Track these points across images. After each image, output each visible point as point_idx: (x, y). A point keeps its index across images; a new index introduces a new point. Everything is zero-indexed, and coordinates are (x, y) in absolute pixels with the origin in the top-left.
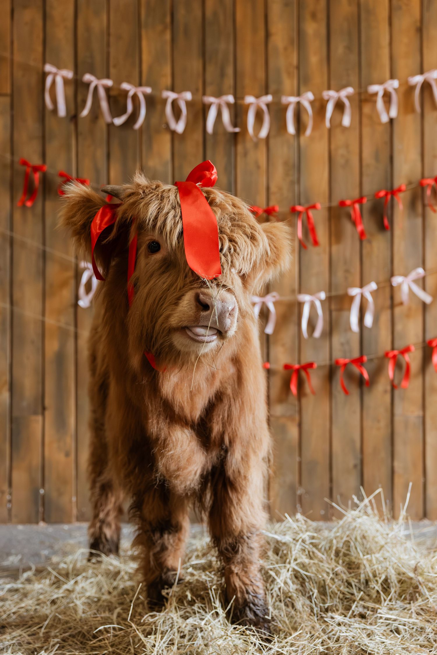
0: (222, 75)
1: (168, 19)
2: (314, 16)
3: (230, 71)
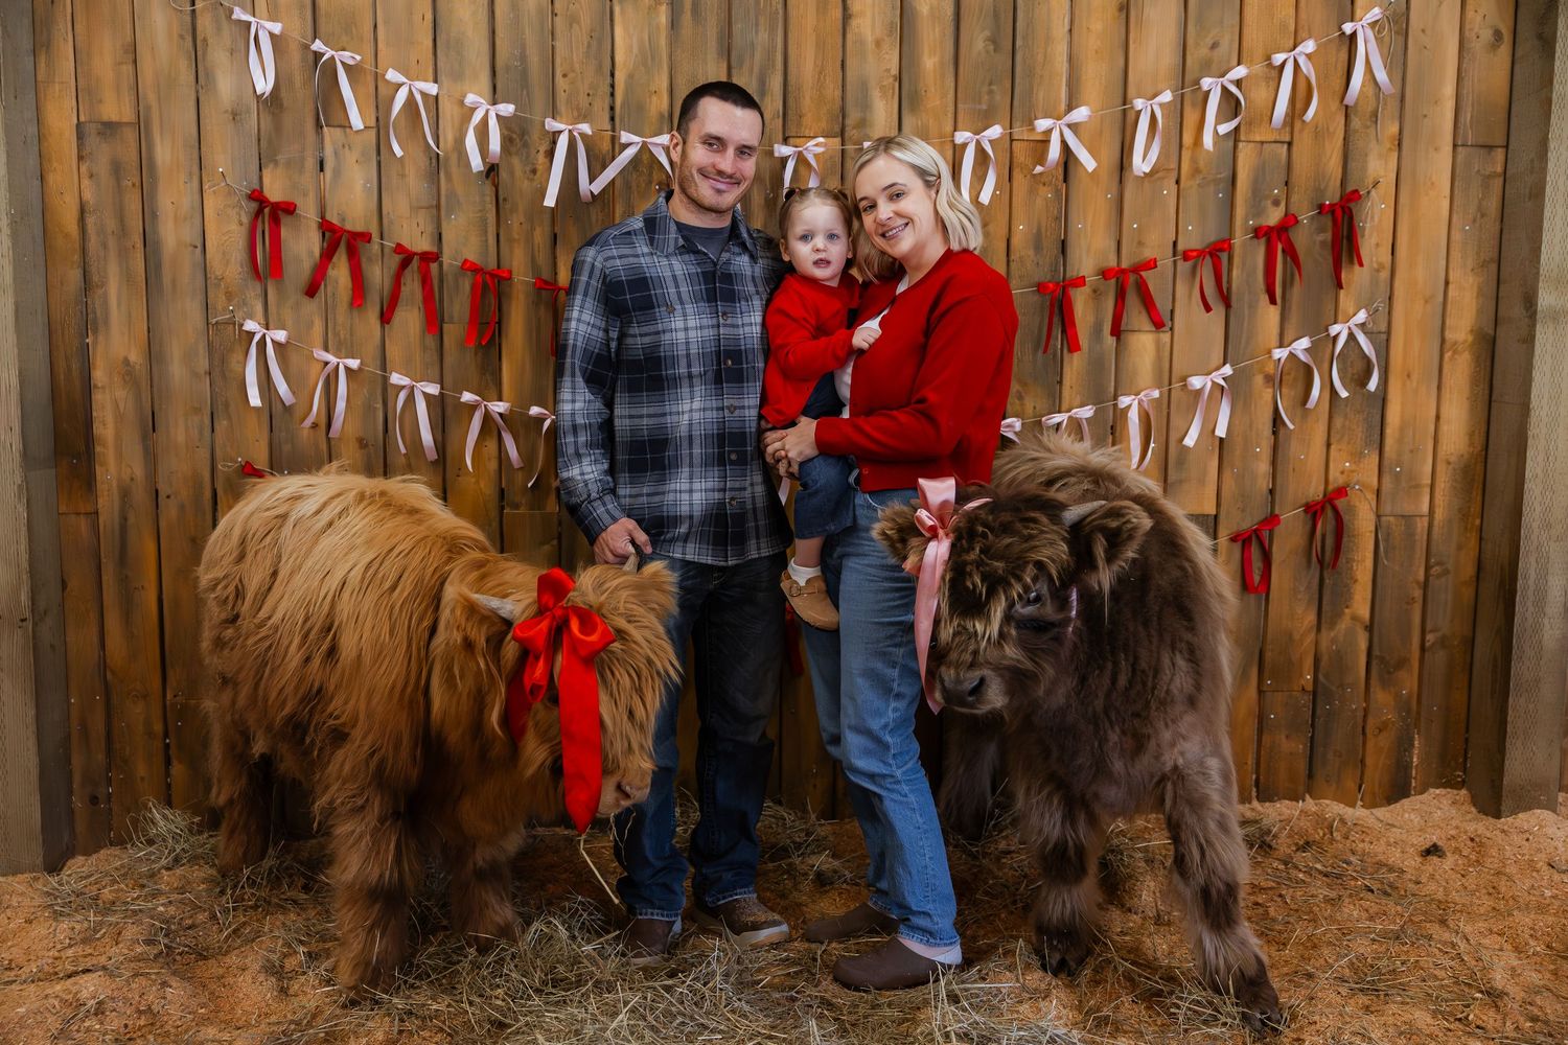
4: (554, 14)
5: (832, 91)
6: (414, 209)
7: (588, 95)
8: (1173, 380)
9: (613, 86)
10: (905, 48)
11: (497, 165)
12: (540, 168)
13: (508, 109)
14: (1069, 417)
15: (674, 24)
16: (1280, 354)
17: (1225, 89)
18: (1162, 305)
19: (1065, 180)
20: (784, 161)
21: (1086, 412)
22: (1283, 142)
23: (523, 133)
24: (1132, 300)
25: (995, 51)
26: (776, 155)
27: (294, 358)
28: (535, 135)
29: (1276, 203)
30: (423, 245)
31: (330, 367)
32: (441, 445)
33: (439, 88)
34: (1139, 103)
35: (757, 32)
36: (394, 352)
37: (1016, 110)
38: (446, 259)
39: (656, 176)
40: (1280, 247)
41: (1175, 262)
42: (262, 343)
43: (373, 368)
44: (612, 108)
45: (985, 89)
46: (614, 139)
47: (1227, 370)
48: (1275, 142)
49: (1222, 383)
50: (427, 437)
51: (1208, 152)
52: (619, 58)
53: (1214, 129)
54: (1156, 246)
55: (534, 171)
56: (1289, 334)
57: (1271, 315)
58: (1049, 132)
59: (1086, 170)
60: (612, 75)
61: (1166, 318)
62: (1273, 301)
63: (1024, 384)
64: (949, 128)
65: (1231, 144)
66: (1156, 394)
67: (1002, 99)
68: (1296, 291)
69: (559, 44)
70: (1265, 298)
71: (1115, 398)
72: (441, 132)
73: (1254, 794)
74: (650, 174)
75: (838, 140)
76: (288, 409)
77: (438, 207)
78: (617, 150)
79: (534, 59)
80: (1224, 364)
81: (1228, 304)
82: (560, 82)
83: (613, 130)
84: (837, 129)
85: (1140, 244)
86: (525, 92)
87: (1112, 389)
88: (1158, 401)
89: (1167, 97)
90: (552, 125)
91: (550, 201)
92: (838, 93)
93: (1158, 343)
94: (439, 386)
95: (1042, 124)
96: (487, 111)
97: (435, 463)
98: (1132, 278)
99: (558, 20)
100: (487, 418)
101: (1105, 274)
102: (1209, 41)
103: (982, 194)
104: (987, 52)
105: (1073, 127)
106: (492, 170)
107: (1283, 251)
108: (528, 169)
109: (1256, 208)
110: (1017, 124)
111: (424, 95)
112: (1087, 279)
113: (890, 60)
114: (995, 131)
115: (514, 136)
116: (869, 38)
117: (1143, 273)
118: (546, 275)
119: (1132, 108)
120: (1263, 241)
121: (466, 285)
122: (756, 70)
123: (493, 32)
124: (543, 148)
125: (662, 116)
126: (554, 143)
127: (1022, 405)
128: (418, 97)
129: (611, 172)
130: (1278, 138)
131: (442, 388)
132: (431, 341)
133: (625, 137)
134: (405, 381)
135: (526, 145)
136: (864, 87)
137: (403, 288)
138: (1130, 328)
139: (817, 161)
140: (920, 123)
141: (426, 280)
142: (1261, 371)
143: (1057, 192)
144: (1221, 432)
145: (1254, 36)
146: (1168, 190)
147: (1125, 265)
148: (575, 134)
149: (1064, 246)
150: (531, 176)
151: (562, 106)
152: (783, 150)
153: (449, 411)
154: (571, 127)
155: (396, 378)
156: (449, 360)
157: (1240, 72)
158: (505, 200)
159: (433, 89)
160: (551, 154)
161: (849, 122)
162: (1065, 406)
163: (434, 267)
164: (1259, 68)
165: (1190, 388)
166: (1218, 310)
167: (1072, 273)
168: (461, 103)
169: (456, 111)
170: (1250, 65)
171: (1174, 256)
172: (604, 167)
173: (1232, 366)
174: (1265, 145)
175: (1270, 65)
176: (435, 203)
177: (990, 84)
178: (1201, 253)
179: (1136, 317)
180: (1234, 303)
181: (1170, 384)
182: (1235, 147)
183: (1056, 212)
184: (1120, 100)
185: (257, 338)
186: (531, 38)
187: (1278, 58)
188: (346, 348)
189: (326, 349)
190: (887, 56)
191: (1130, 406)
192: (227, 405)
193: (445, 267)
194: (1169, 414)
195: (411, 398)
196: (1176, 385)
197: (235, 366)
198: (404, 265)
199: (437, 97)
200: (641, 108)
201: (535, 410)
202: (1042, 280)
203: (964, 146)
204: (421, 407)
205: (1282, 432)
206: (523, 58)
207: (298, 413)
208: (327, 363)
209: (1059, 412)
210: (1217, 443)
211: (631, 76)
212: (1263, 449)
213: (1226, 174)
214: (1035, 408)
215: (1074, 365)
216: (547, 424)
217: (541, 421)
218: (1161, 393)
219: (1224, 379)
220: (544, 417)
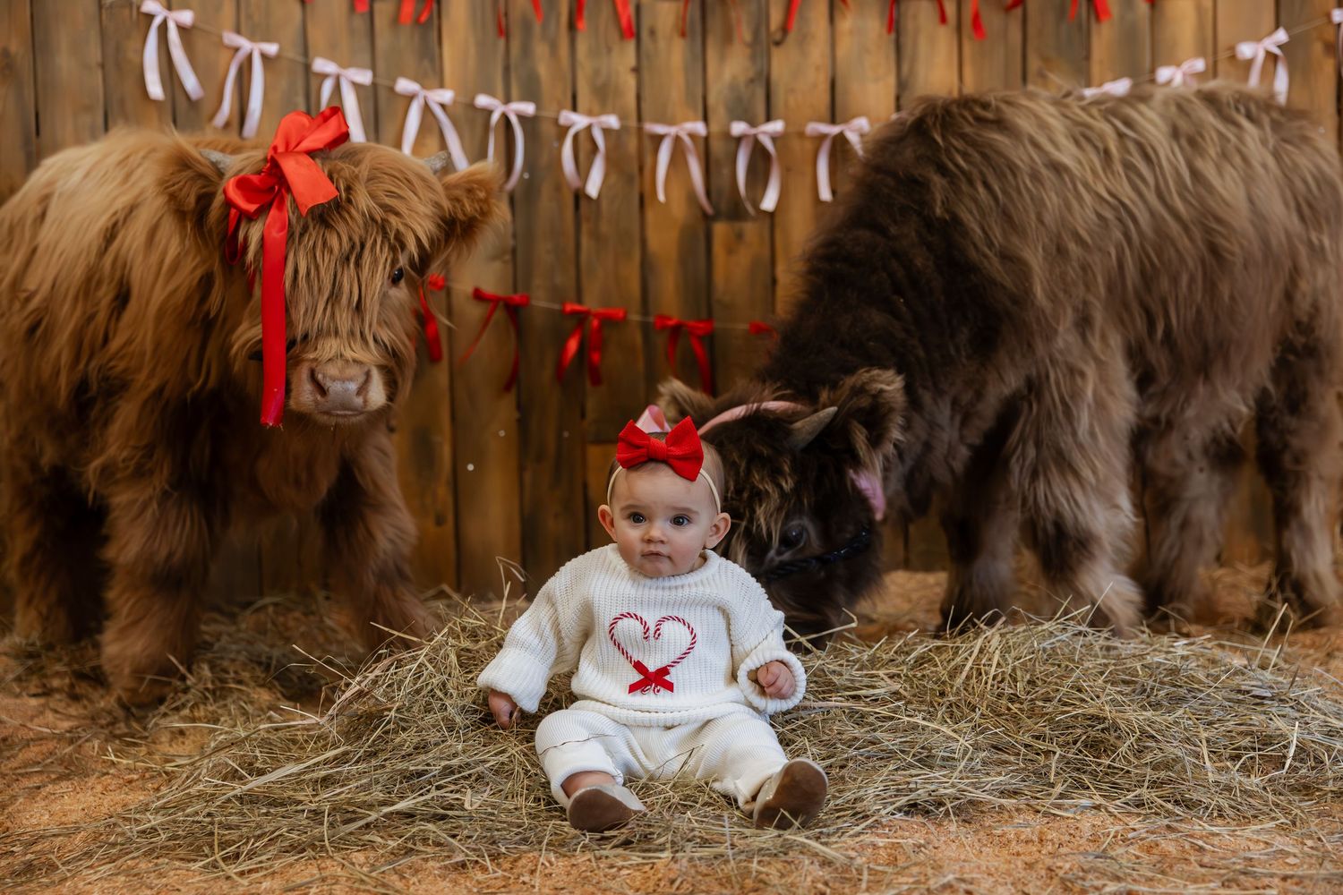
8: (1219, 49)
21: (1121, 87)
27: (201, 44)
31: (241, 55)
36: (317, 36)
42: (163, 28)
43: (293, 54)
47: (1282, 36)
49: (1277, 51)
63: (1046, 60)
66: (1200, 65)
71: (1153, 71)
76: (193, 104)
80: (1277, 27)
87: (1147, 65)
88: (1200, 75)
94: (370, 74)
100: (427, 109)
131: (375, 75)
132: (360, 23)
134: (328, 67)
142: (1319, 37)
144: (1280, 99)
153: (383, 103)
155: (321, 65)
156: (383, 41)
162: (1095, 79)
165: (1239, 56)
173: (1287, 30)
181: (1215, 54)
185: (157, 21)
188: (259, 33)
189: (238, 31)
191: (1169, 82)
192: (122, 102)
195: (337, 89)
196: (1223, 55)
197: (131, 55)
201: (483, 100)
204: (350, 99)
207: (207, 108)
208: (237, 50)
209: (1091, 85)
215: (1104, 38)
216: (495, 117)
217: (488, 112)
218: (1207, 65)
219: (1280, 47)
220: (491, 108)
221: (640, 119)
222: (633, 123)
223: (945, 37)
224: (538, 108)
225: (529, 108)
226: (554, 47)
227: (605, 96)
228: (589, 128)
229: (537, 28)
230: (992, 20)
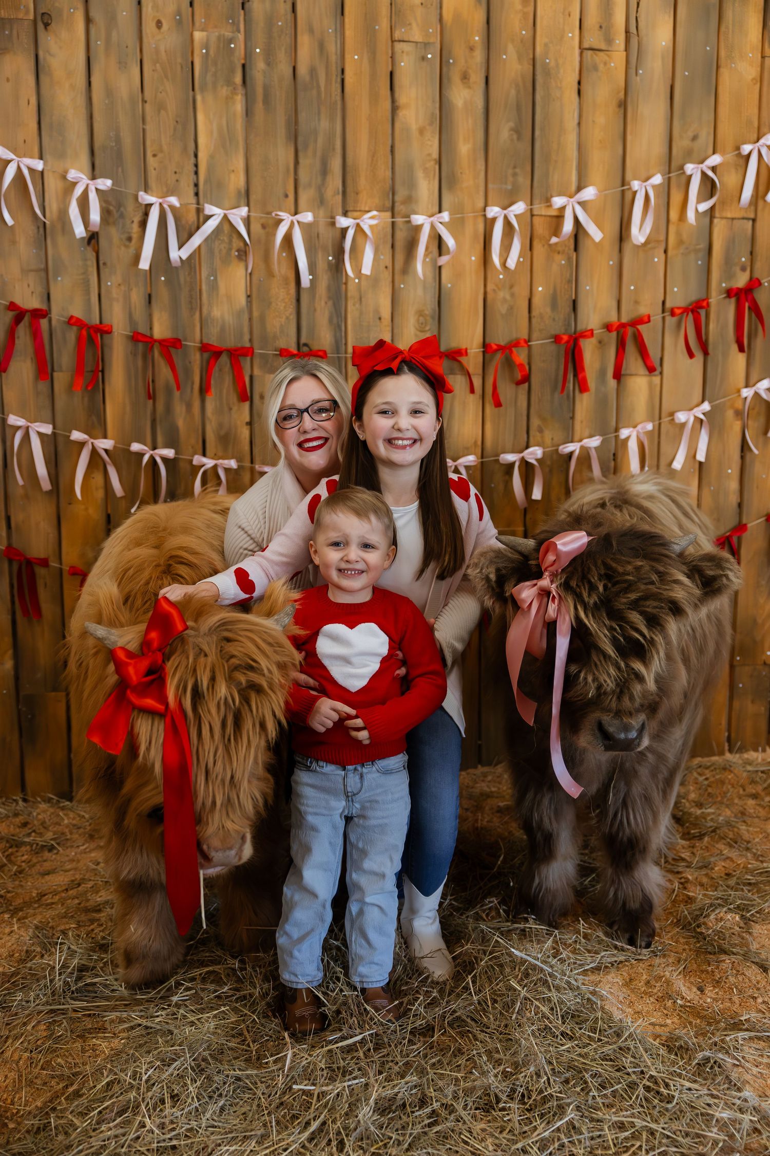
0: (325, 171)
1: (238, 79)
2: (465, 77)
3: (336, 164)
4: (144, 102)
5: (384, 172)
6: (25, 272)
7: (176, 173)
8: (663, 415)
9: (196, 166)
10: (444, 137)
11: (97, 233)
12: (135, 236)
13: (105, 184)
14: (582, 447)
15: (248, 112)
16: (747, 393)
17: (704, 174)
18: (654, 352)
19: (576, 249)
20: (344, 231)
21: (594, 442)
22: (748, 219)
23: (120, 205)
24: (631, 350)
25: (519, 139)
26: (338, 225)
28: (130, 207)
29: (743, 269)
30: (32, 302)
32: (54, 477)
33: (45, 164)
34: (636, 185)
35: (319, 120)
36: (10, 398)
37: (536, 191)
38: (56, 314)
39: (237, 244)
40: (747, 305)
41: (664, 318)
44: (196, 185)
45: (510, 171)
46: (199, 211)
47: (706, 406)
48: (743, 218)
49: (702, 417)
50: (41, 469)
51: (692, 225)
52: (202, 141)
53: (696, 207)
54: (648, 305)
55: (130, 239)
56: (754, 376)
57: (739, 360)
58: (563, 209)
59: (593, 240)
60: (196, 156)
61: (657, 364)
62: (741, 349)
63: (544, 419)
64: (481, 204)
65: (707, 220)
66: (650, 426)
67: (524, 181)
68: (759, 343)
69: (147, 127)
70: (735, 347)
71: (617, 430)
72: (47, 204)
73: (727, 747)
74: (230, 242)
75: (389, 214)
77: (46, 270)
78: (201, 219)
79: (127, 141)
80: (703, 401)
81: (706, 353)
82: (152, 162)
83: (198, 203)
84: (388, 204)
85: (637, 302)
86: (120, 170)
87: (614, 423)
88: (649, 434)
89: (657, 179)
90: (146, 198)
91: (144, 264)
92: (389, 173)
93: (651, 386)
94: (51, 426)
95: (558, 201)
96: (87, 186)
97: (49, 493)
98: (630, 330)
99: (147, 106)
100: (94, 452)
101: (608, 327)
102: (690, 134)
103: (509, 260)
104: (512, 140)
105: (582, 204)
106: (93, 238)
107: (749, 308)
108: (124, 236)
109: (728, 273)
110: (536, 201)
111: (31, 170)
112: (595, 332)
113: (431, 146)
114: (519, 207)
115: (111, 208)
116: (414, 127)
117: (639, 327)
118: (142, 329)
119: (630, 189)
120: (733, 300)
121: (72, 335)
122: (319, 154)
123: (91, 117)
124: (137, 219)
125: (239, 192)
126: (146, 214)
127: (542, 437)
128: (26, 172)
129: (197, 240)
130: (746, 216)
131: (54, 428)
132: (43, 387)
133: (209, 209)
134: (20, 422)
135: (122, 216)
136: (410, 168)
137: (17, 341)
138: (628, 372)
139: (372, 232)
140: (456, 199)
141: (36, 334)
142: (732, 406)
143: (569, 259)
144: (701, 457)
145: (726, 130)
146: (658, 259)
147: (624, 320)
148: (165, 206)
149: (574, 303)
150: (127, 243)
151: (152, 182)
152: (343, 222)
153: (61, 447)
154: (160, 200)
155: (14, 420)
156: (60, 403)
157: (715, 160)
158: (104, 264)
159: (39, 165)
160: (143, 224)
161: (398, 198)
162: (577, 437)
163: (44, 323)
164: (730, 156)
165: (677, 421)
166: (699, 356)
167: (581, 327)
168: (64, 177)
169: (60, 184)
170: (723, 154)
171: (663, 311)
172: (190, 235)
173: (710, 403)
174: (735, 221)
175: (739, 155)
176: (43, 266)
177: (515, 167)
178: (686, 310)
179: (633, 362)
180: (711, 349)
181: (660, 418)
182: (711, 222)
183: (568, 275)
184: (618, 181)
186: (124, 122)
187: (746, 149)
190: (429, 143)
191: (628, 438)
193: (54, 322)
194: (659, 443)
195: (26, 437)
196: (665, 420)
198: (18, 319)
199: (42, 173)
200: (220, 185)
201: (136, 447)
202: (558, 332)
203: (494, 220)
204: (36, 444)
205: (748, 457)
206: (118, 140)
209: (572, 442)
210: (697, 466)
211: (212, 157)
212: (733, 471)
213: (703, 245)
214: (552, 439)
215: (584, 404)
216: (146, 458)
217: (141, 455)
218: (654, 426)
219: (704, 414)
220: (143, 452)
221: (252, 462)
222: (247, 464)
223: (473, 402)
224: (176, 453)
225: (170, 453)
226: (189, 406)
227: (227, 442)
228: (215, 467)
229: (177, 394)
230: (506, 391)
